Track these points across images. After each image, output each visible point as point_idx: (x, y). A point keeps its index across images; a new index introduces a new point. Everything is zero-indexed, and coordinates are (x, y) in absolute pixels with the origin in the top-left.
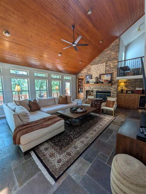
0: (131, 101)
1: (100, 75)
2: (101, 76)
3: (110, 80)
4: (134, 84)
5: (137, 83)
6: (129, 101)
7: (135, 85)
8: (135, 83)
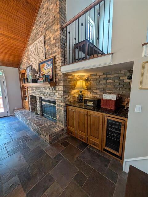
0: (89, 128)
1: (39, 64)
2: (41, 65)
3: (51, 75)
4: (103, 84)
5: (108, 81)
6: (86, 126)
7: (104, 87)
8: (104, 82)
